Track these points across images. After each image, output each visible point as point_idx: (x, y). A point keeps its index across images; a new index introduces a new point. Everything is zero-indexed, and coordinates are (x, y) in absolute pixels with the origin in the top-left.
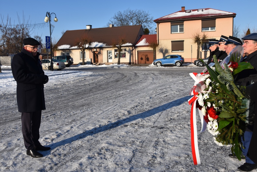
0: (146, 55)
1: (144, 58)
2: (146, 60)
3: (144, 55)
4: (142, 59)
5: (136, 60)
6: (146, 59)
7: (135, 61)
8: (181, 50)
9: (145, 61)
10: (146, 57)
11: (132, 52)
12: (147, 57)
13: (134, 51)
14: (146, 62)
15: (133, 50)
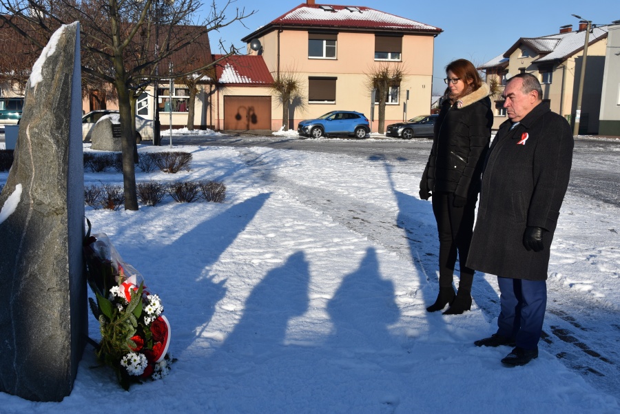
0: (251, 109)
1: (243, 114)
2: (248, 120)
3: (245, 108)
4: (238, 117)
5: (218, 120)
6: (251, 119)
7: (216, 122)
8: (328, 101)
9: (246, 123)
10: (248, 113)
11: (209, 98)
12: (251, 113)
13: (214, 96)
14: (248, 126)
15: (211, 93)
